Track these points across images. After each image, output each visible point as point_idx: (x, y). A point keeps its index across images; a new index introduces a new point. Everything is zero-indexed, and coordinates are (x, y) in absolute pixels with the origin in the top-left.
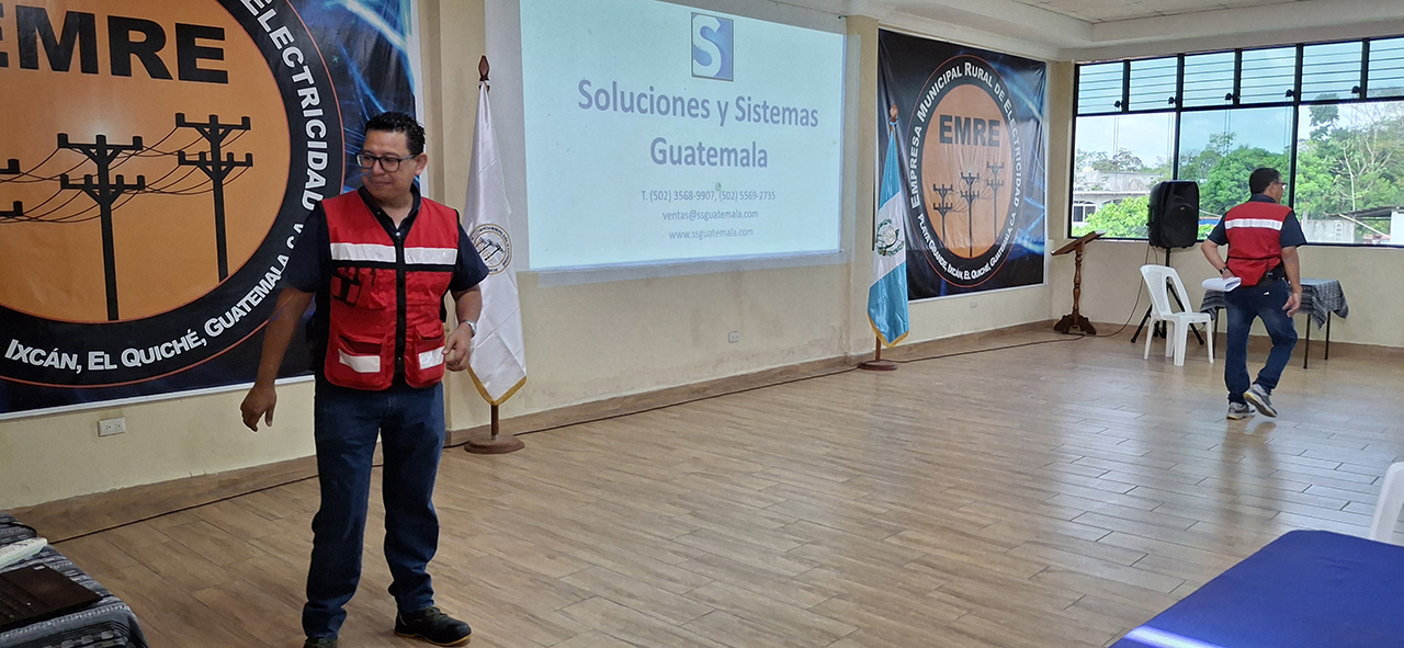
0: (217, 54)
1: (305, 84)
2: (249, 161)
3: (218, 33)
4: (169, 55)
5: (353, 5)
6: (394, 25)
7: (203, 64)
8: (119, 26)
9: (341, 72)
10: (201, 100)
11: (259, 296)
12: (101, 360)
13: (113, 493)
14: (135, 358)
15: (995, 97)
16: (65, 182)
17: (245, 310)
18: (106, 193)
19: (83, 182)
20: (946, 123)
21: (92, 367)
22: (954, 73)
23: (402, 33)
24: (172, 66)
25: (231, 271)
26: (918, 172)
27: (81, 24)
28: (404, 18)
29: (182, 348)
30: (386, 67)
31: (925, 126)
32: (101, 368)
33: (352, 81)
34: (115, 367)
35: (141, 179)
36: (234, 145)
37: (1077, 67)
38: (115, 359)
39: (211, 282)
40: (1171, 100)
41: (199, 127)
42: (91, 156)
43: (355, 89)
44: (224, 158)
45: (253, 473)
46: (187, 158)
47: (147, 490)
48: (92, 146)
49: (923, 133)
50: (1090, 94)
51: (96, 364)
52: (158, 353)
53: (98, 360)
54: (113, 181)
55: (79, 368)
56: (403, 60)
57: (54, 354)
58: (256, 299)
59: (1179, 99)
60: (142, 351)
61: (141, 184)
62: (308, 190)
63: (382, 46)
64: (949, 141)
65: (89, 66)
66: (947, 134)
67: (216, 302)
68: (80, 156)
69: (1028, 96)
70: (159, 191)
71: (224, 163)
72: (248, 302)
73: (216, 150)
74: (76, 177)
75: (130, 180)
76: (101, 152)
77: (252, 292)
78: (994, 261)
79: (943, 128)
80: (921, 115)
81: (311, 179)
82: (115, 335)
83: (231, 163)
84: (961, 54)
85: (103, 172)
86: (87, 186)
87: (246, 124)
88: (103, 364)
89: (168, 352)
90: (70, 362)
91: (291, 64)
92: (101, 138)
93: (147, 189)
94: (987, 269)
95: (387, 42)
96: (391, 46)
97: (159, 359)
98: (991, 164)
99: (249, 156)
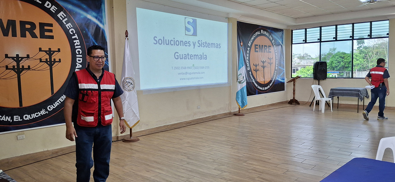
0: (51, 31)
1: (75, 39)
2: (60, 61)
3: (51, 25)
4: (37, 31)
5: (89, 17)
6: (101, 22)
7: (47, 34)
8: (23, 23)
9: (86, 35)
10: (46, 44)
11: (63, 99)
12: (18, 118)
13: (21, 156)
14: (27, 117)
15: (270, 39)
16: (7, 68)
17: (59, 103)
18: (19, 71)
19: (12, 68)
20: (256, 47)
21: (15, 120)
22: (258, 33)
23: (103, 24)
24: (38, 35)
25: (55, 92)
26: (249, 60)
27: (12, 23)
28: (104, 20)
29: (41, 114)
30: (99, 34)
31: (250, 47)
32: (18, 120)
33: (89, 38)
34: (22, 120)
35: (29, 66)
36: (56, 57)
37: (292, 31)
38: (22, 118)
39: (49, 95)
40: (318, 39)
41: (46, 51)
42: (15, 60)
43: (90, 40)
44: (53, 60)
45: (62, 149)
46: (42, 60)
47: (31, 155)
48: (15, 57)
49: (250, 50)
50: (295, 38)
51: (16, 119)
52: (34, 116)
53: (16, 118)
54: (21, 67)
55: (11, 120)
56: (103, 31)
57: (4, 117)
58: (62, 100)
59: (320, 39)
60: (29, 115)
61: (29, 68)
62: (77, 68)
63: (98, 28)
64: (257, 51)
65: (14, 35)
66: (257, 50)
67: (50, 101)
68: (11, 60)
69: (279, 39)
70: (34, 70)
71: (53, 62)
72: (60, 101)
73: (50, 58)
74: (10, 66)
75: (26, 67)
76: (18, 59)
77: (61, 98)
78: (271, 85)
79: (256, 48)
80: (249, 45)
81: (78, 66)
82: (21, 111)
83: (55, 61)
84: (260, 28)
85: (18, 65)
86: (13, 69)
87: (59, 50)
88: (18, 119)
89: (37, 115)
90: (9, 119)
91: (72, 33)
92: (17, 55)
93: (31, 69)
94: (269, 87)
95: (99, 26)
96: (100, 28)
97: (34, 117)
98: (269, 58)
99: (60, 59)
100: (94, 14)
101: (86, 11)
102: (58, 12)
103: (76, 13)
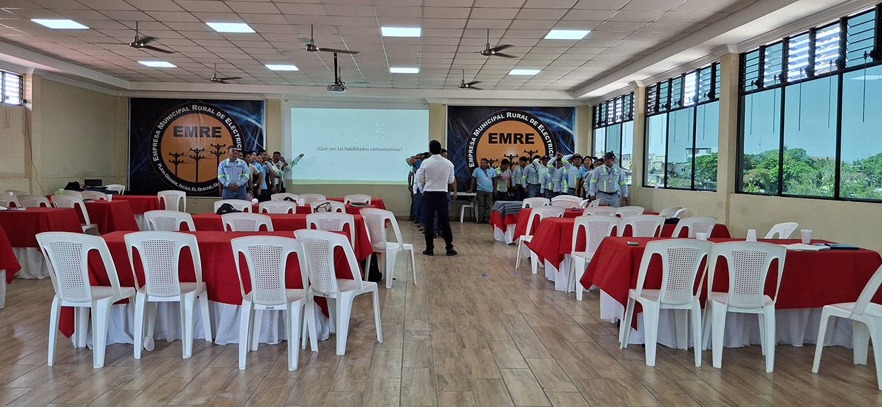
0: (220, 132)
1: (238, 137)
2: (224, 153)
3: (220, 128)
4: (210, 133)
5: (250, 120)
6: (259, 122)
7: (217, 134)
9: (246, 134)
10: (215, 141)
12: (194, 189)
14: (200, 189)
15: (532, 125)
18: (197, 158)
20: (493, 136)
21: (192, 190)
22: (499, 117)
23: (261, 124)
24: (211, 135)
26: (475, 154)
28: (262, 120)
29: (209, 189)
30: (257, 132)
31: (478, 138)
34: (197, 191)
35: (204, 156)
36: (222, 150)
37: (594, 107)
38: (197, 189)
41: (215, 146)
42: (195, 152)
46: (212, 152)
49: (477, 140)
52: (204, 189)
54: (199, 156)
56: (261, 130)
57: (186, 187)
63: (257, 127)
64: (496, 142)
65: (196, 136)
66: (494, 140)
68: (193, 152)
70: (207, 158)
73: (218, 151)
74: (192, 156)
75: (202, 157)
76: (197, 151)
79: (492, 138)
80: (476, 134)
82: (197, 185)
83: (221, 153)
84: (503, 110)
85: (197, 155)
86: (194, 157)
87: (224, 145)
90: (189, 189)
92: (197, 149)
93: (205, 158)
98: (527, 151)
100: (254, 117)
101: (247, 116)
102: (225, 119)
103: (240, 118)
